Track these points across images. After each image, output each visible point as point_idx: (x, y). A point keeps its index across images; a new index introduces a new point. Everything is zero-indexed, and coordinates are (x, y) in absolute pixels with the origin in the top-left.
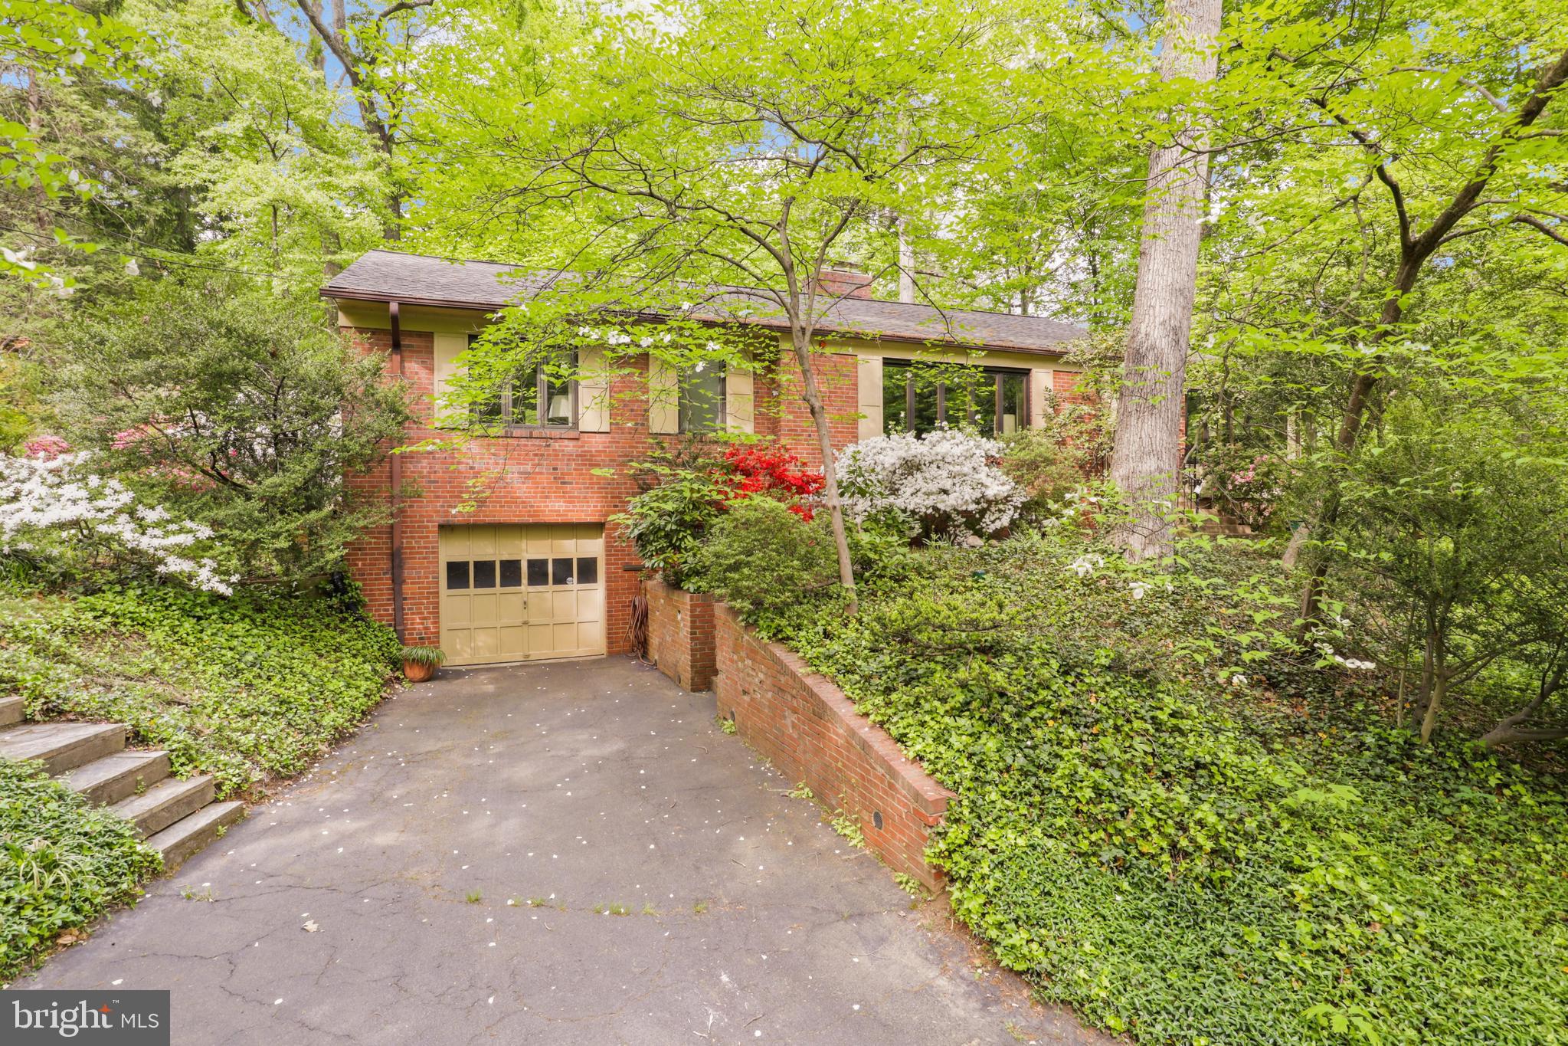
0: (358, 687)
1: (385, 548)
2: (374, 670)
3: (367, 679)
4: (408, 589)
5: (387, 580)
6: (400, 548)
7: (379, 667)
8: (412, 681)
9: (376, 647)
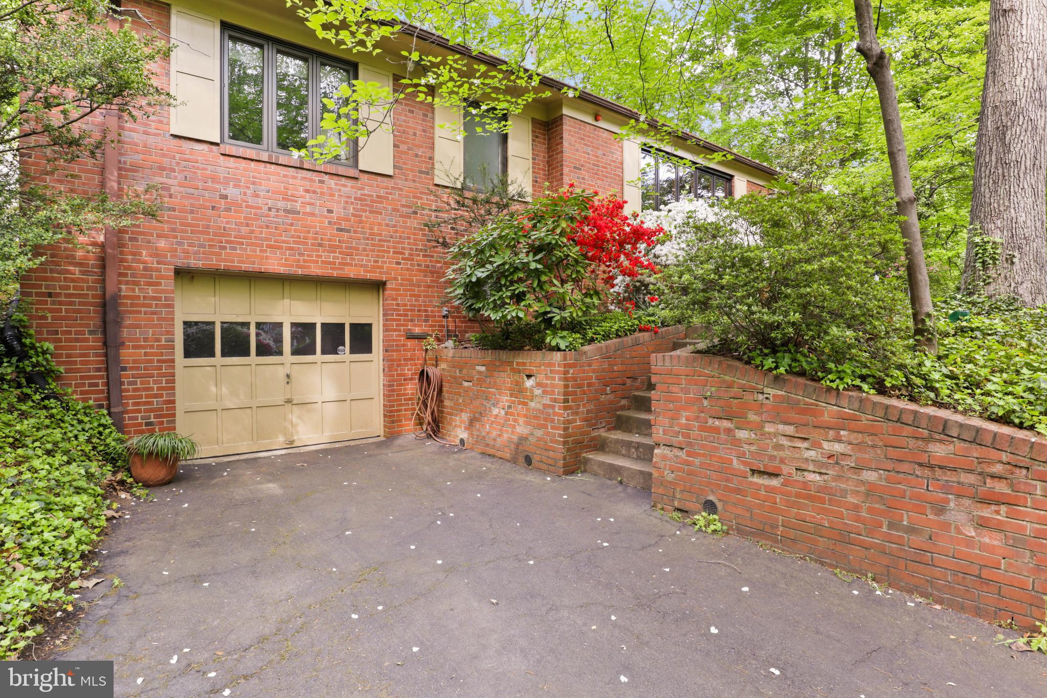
0: (66, 509)
1: (92, 295)
2: (89, 476)
3: (78, 491)
4: (127, 354)
5: (93, 341)
6: (116, 297)
7: (94, 468)
8: (147, 485)
9: (82, 438)
